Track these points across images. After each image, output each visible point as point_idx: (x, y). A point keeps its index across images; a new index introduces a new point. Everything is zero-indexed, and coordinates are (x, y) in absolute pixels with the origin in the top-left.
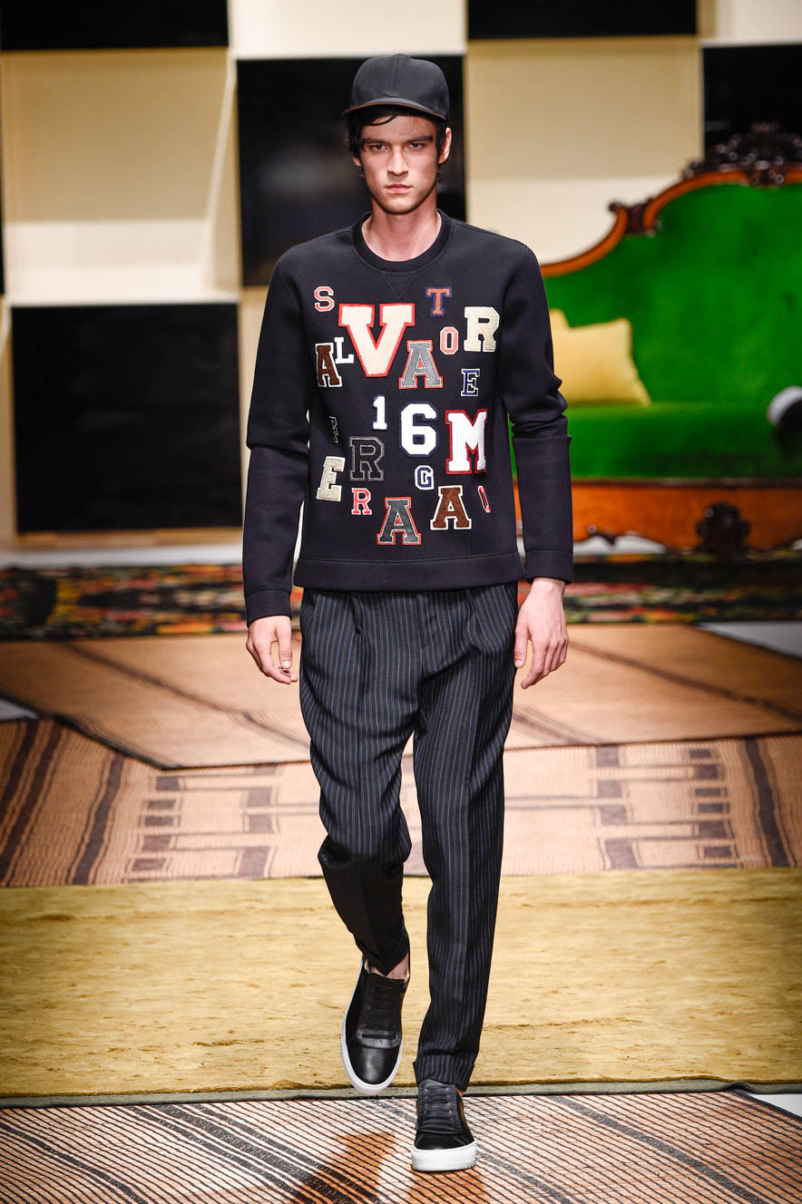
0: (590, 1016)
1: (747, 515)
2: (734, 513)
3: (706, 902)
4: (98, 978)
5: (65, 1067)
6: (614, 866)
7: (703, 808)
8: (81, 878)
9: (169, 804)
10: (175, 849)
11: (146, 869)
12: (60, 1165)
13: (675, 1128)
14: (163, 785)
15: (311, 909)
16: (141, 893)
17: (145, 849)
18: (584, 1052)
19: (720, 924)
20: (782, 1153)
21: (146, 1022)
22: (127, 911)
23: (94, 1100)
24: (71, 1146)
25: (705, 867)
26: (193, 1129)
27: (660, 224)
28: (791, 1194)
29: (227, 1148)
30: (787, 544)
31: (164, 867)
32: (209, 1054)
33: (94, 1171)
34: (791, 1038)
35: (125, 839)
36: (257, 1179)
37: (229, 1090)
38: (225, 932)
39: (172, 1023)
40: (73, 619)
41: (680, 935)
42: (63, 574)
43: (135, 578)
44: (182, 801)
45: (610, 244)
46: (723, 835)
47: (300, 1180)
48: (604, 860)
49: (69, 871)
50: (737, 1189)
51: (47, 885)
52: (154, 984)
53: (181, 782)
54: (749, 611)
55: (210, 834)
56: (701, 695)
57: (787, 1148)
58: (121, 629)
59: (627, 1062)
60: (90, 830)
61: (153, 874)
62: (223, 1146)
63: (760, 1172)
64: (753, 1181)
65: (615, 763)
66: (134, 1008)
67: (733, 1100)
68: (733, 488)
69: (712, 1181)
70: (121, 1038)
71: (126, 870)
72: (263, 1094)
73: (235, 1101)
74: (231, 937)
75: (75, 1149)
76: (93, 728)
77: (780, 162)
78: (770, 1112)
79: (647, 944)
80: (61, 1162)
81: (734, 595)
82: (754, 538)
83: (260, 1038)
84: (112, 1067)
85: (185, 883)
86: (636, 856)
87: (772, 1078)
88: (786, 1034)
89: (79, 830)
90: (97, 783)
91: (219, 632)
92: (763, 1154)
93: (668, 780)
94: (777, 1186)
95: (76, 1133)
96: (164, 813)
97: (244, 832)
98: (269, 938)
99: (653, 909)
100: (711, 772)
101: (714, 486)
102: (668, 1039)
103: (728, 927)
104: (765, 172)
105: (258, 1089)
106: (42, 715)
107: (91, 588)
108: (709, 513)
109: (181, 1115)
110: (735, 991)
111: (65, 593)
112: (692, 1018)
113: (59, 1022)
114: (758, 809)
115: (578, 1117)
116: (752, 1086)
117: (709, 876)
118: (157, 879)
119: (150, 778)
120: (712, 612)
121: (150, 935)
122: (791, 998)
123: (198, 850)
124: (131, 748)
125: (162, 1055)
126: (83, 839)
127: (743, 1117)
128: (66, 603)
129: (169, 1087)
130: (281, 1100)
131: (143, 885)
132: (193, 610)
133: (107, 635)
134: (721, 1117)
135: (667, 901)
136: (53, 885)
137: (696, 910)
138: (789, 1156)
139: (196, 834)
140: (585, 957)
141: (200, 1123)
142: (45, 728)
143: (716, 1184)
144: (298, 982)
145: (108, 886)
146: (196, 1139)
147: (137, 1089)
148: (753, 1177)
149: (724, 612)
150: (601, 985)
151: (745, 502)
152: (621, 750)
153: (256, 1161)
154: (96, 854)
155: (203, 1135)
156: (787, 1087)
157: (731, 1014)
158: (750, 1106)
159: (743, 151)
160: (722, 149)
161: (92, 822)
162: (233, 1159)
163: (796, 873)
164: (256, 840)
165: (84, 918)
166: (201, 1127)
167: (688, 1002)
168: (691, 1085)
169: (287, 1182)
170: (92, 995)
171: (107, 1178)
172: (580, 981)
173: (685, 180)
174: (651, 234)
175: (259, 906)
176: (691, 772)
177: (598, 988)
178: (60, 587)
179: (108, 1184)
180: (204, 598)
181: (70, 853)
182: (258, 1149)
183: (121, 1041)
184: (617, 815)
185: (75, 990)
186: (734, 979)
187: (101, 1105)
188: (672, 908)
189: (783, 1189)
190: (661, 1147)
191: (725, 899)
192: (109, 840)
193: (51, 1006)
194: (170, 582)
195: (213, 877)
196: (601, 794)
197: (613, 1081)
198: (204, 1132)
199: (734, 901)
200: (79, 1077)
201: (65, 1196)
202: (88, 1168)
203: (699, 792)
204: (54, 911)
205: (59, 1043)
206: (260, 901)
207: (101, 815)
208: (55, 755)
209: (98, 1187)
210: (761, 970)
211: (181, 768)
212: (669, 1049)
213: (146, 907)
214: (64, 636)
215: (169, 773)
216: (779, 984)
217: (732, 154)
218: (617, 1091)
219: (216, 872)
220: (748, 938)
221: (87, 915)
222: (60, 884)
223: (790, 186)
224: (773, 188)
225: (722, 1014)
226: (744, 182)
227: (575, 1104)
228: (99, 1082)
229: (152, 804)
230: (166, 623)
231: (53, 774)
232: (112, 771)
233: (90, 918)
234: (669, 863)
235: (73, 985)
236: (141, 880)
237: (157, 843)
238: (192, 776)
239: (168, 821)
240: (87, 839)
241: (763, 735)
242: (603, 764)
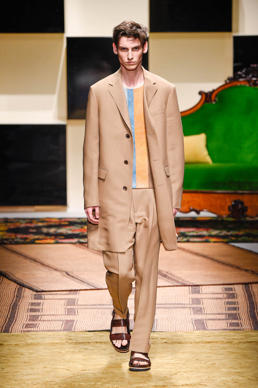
0: (188, 382)
1: (246, 204)
2: (242, 203)
3: (230, 342)
4: (12, 366)
6: (197, 329)
7: (229, 309)
8: (7, 331)
9: (39, 304)
10: (40, 320)
11: (30, 327)
14: (36, 297)
16: (28, 336)
17: (30, 320)
19: (235, 350)
21: (29, 382)
22: (23, 342)
25: (230, 330)
27: (217, 99)
31: (37, 327)
35: (23, 316)
38: (58, 350)
39: (38, 383)
40: (4, 237)
41: (220, 354)
43: (27, 223)
44: (43, 303)
45: (199, 106)
46: (237, 319)
48: (194, 327)
49: (2, 328)
52: (32, 369)
53: (43, 296)
54: (246, 238)
55: (53, 315)
58: (22, 241)
60: (10, 313)
61: (32, 329)
65: (198, 292)
66: (25, 377)
68: (242, 194)
71: (23, 328)
74: (60, 352)
76: (12, 277)
79: (209, 357)
81: (242, 233)
82: (249, 212)
85: (44, 333)
86: (205, 326)
89: (6, 313)
90: (13, 296)
91: (57, 243)
93: (217, 299)
96: (37, 307)
97: (65, 315)
99: (211, 345)
100: (233, 296)
101: (235, 193)
103: (238, 352)
104: (255, 81)
107: (12, 226)
108: (233, 203)
110: (240, 374)
111: (2, 228)
112: (225, 384)
114: (249, 309)
117: (232, 333)
118: (34, 331)
119: (32, 295)
120: (233, 238)
121: (31, 351)
123: (49, 321)
124: (25, 284)
126: (7, 316)
128: (3, 231)
131: (29, 333)
132: (48, 234)
133: (17, 243)
135: (217, 342)
137: (227, 345)
139: (48, 315)
140: (186, 362)
144: (84, 369)
145: (16, 333)
149: (238, 239)
150: (192, 372)
151: (246, 200)
152: (200, 287)
154: (12, 322)
157: (238, 383)
159: (247, 74)
160: (239, 73)
161: (11, 310)
164: (70, 318)
165: (7, 345)
167: (223, 378)
170: (10, 372)
172: (185, 370)
173: (226, 84)
174: (214, 103)
175: (70, 341)
176: (225, 296)
180: (52, 230)
181: (3, 321)
184: (199, 311)
185: (4, 371)
186: (240, 370)
188: (218, 345)
191: (237, 341)
192: (17, 317)
194: (40, 224)
195: (54, 331)
196: (193, 303)
199: (240, 342)
203: (228, 303)
206: (71, 339)
207: (14, 308)
210: (250, 367)
211: (43, 291)
213: (29, 341)
214: (1, 243)
215: (39, 293)
217: (243, 75)
219: (55, 329)
220: (245, 356)
221: (8, 344)
225: (235, 383)
226: (247, 85)
229: (32, 304)
230: (38, 239)
232: (18, 291)
233: (10, 345)
234: (218, 328)
235: (3, 369)
236: (28, 331)
237: (34, 318)
238: (47, 294)
239: (38, 310)
240: (9, 317)
241: (251, 283)
242: (194, 292)
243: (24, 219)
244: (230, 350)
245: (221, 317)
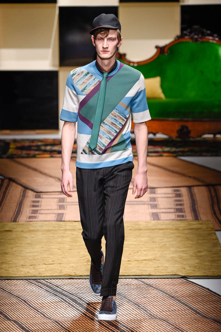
0: (146, 258)
1: (190, 128)
2: (187, 128)
3: (177, 229)
4: (18, 246)
5: (10, 270)
6: (154, 220)
7: (177, 205)
8: (15, 221)
9: (38, 202)
10: (40, 213)
11: (32, 218)
12: (8, 295)
13: (168, 288)
14: (37, 197)
15: (75, 230)
16: (30, 225)
17: (32, 213)
18: (145, 268)
19: (181, 235)
20: (195, 294)
21: (31, 258)
22: (27, 229)
23: (17, 278)
24: (11, 290)
25: (177, 220)
26: (43, 286)
27: (169, 51)
28: (197, 305)
29: (51, 291)
30: (200, 136)
31: (37, 218)
32: (47, 267)
33: (17, 297)
34: (198, 265)
35: (27, 211)
36: (59, 299)
37: (52, 276)
38: (52, 235)
39: (38, 259)
40: (14, 153)
41: (170, 238)
42: (11, 141)
43: (30, 142)
44: (42, 201)
45: (156, 57)
46: (182, 212)
47: (70, 300)
48: (151, 218)
49: (12, 219)
50: (184, 304)
51: (6, 222)
52: (33, 248)
53: (41, 196)
54: (190, 154)
55: (49, 210)
56: (177, 175)
57: (197, 293)
58: (26, 156)
59: (156, 270)
60: (17, 208)
61: (34, 220)
62: (50, 290)
63: (189, 299)
64: (187, 301)
65: (154, 193)
66: (28, 255)
67: (183, 281)
68: (187, 121)
69: (177, 301)
70: (24, 262)
71: (27, 219)
72: (61, 277)
73: (54, 279)
74: (54, 236)
75: (12, 291)
76: (19, 182)
77: (200, 36)
78: (192, 284)
79: (161, 240)
80: (8, 294)
81: (186, 149)
82: (192, 134)
83: (60, 263)
84: (22, 270)
85: (42, 222)
86: (159, 217)
87: (193, 275)
88: (197, 264)
89: (15, 208)
90: (19, 196)
91: (52, 157)
92: (190, 295)
93: (168, 197)
94: (194, 303)
95: (12, 287)
96: (37, 204)
97: (58, 209)
98: (63, 237)
99: (163, 231)
100: (179, 195)
101: (181, 121)
102: (166, 265)
103: (183, 236)
104: (196, 38)
105: (60, 276)
106: (5, 178)
107: (19, 145)
108: (180, 128)
109: (40, 282)
110: (185, 252)
111: (12, 146)
112: (173, 259)
113: (8, 258)
114: (191, 205)
115: (143, 284)
116: (188, 277)
117: (179, 223)
118: (34, 221)
119: (33, 195)
120: (180, 154)
121: (32, 236)
122: (199, 254)
123: (46, 214)
124: (29, 187)
125: (35, 267)
126: (15, 210)
127: (186, 285)
128: (12, 148)
129: (37, 275)
130: (66, 279)
131: (31, 223)
132: (45, 151)
133: (23, 157)
134: (180, 285)
135: (167, 229)
136: (8, 222)
137: (174, 231)
138: (197, 295)
139: (45, 210)
140: (145, 243)
141: (44, 285)
142: (6, 181)
143: (178, 302)
144: (71, 249)
145: (22, 223)
146: (43, 289)
147: (28, 276)
148: (187, 300)
149: (184, 154)
150: (149, 250)
151: (190, 125)
152: (156, 189)
153: (59, 295)
154: (19, 214)
155: (45, 288)
156: (197, 277)
157: (183, 258)
158: (187, 282)
159: (190, 33)
160: (185, 32)
161: (18, 206)
162: (53, 294)
163: (200, 222)
164: (61, 211)
165: (15, 231)
166: (45, 286)
167: (172, 255)
168: (172, 277)
169: (67, 300)
170: (17, 251)
171: (20, 298)
172: (144, 249)
173: (175, 40)
174: (166, 54)
175: (61, 229)
176: (174, 195)
177: (149, 251)
178: (11, 145)
179: (20, 300)
180: (48, 148)
181: (12, 214)
182: (59, 291)
183: (24, 263)
184: (155, 206)
185: (13, 250)
186: (184, 249)
187: (19, 280)
188: (168, 231)
189: (195, 304)
190: (164, 292)
191: (182, 228)
192: (22, 210)
193: (6, 254)
194: (40, 144)
195: (49, 221)
196: (151, 201)
197: (152, 275)
198: (46, 287)
199: (184, 229)
200: (13, 272)
201: (9, 303)
202: (15, 296)
203: (176, 201)
204: (7, 229)
205: (9, 263)
206: (61, 227)
207: (20, 205)
208: (9, 188)
209: (18, 301)
210: (191, 247)
211: (41, 192)
212: (167, 267)
213: (32, 228)
214: (12, 157)
215: (38, 194)
216: (196, 251)
217: (187, 33)
218: (153, 278)
219: (50, 220)
220: (188, 239)
221: (16, 230)
222: (9, 222)
223: (203, 42)
224: (198, 43)
225: (181, 258)
226: (191, 41)
227: (142, 281)
228: (18, 273)
229: (34, 202)
230: (38, 154)
231: (8, 193)
232: (23, 192)
233: (17, 231)
234: (168, 219)
235: (12, 248)
236: (30, 221)
237: (35, 212)
238: (44, 195)
239: (38, 206)
240: (17, 210)
241: (193, 186)
242: (151, 193)
243: (28, 140)
244: (177, 235)
245: (171, 210)
